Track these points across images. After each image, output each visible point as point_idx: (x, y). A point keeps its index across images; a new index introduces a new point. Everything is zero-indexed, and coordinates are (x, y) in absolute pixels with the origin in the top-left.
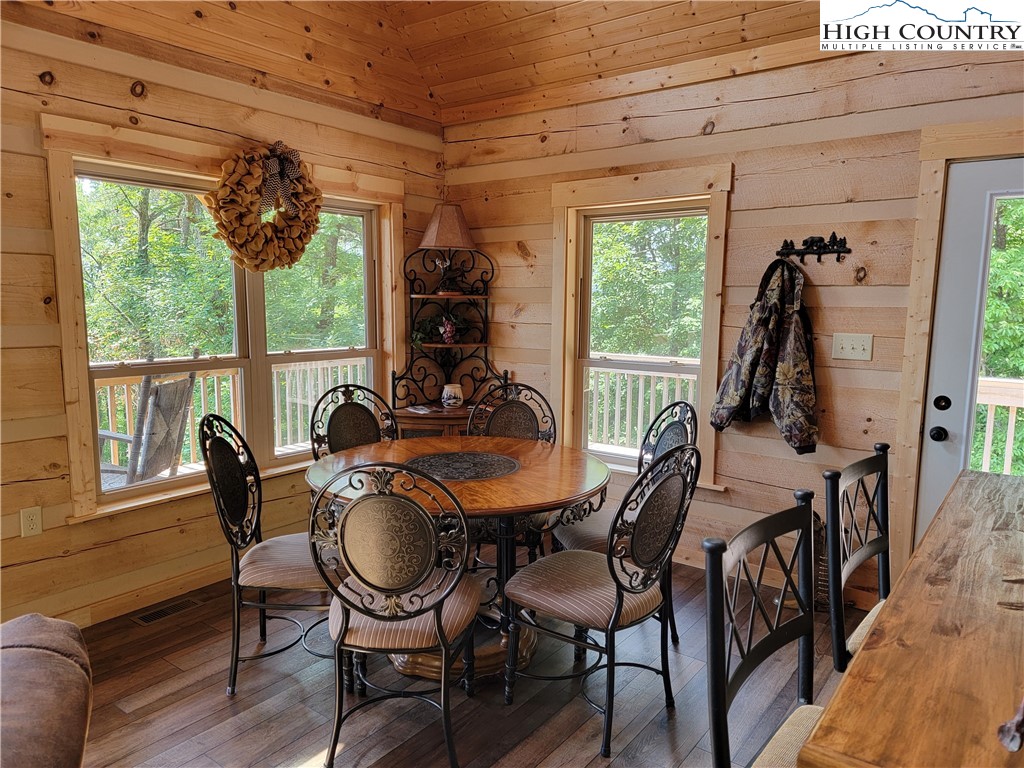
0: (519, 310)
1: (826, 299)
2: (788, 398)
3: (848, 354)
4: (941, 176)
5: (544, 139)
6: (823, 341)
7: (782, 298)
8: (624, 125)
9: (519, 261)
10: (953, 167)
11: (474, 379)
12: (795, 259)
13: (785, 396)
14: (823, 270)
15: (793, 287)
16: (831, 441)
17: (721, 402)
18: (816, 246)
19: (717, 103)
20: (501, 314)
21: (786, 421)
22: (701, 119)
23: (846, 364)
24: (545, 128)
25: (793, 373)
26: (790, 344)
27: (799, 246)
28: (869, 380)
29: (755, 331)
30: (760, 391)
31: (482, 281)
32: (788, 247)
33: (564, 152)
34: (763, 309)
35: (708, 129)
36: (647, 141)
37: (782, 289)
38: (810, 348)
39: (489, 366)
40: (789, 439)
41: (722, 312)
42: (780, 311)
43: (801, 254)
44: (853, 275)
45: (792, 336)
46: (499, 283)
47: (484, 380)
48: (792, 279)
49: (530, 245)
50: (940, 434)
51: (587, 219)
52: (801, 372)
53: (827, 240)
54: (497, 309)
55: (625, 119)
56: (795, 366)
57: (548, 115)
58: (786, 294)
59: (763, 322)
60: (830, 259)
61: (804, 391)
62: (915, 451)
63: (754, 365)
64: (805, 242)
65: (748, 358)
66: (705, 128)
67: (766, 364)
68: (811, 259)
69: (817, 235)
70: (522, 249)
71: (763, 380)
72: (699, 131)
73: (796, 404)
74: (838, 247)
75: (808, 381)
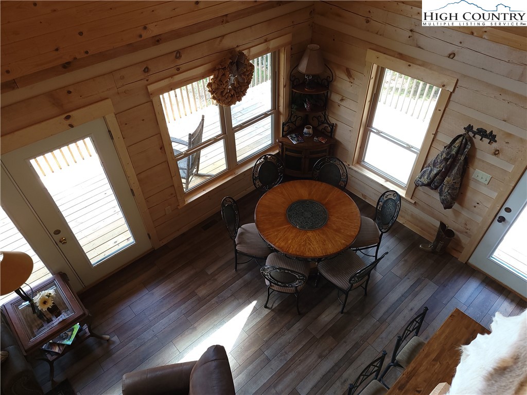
0: (342, 100)
1: (479, 155)
2: (446, 190)
3: (479, 179)
5: (368, 21)
6: (471, 169)
7: (457, 153)
8: (410, 34)
9: (346, 78)
12: (471, 134)
14: (482, 144)
15: (465, 147)
16: (461, 204)
18: (482, 133)
19: (459, 45)
20: (335, 98)
21: (443, 197)
22: (451, 49)
23: (477, 181)
24: (370, 16)
25: (452, 182)
26: (454, 171)
27: (475, 129)
28: (484, 190)
29: (441, 162)
30: (436, 184)
31: (327, 81)
32: (469, 128)
33: (377, 34)
34: (448, 154)
35: (452, 55)
36: (420, 47)
37: (459, 147)
39: (326, 120)
40: (442, 203)
41: (433, 141)
42: (455, 159)
43: (475, 133)
44: (494, 151)
45: (456, 168)
46: (335, 83)
47: (323, 123)
48: (466, 144)
49: (352, 72)
50: (502, 220)
52: (455, 182)
53: (488, 132)
55: (411, 31)
56: (454, 180)
57: (373, 9)
58: (460, 150)
59: (446, 160)
60: (486, 141)
61: (454, 189)
62: (490, 221)
63: (436, 175)
64: (478, 129)
65: (435, 172)
66: (450, 55)
67: (442, 176)
68: (478, 137)
69: (484, 128)
71: (438, 181)
72: (447, 54)
73: (449, 193)
74: (492, 138)
75: (458, 186)
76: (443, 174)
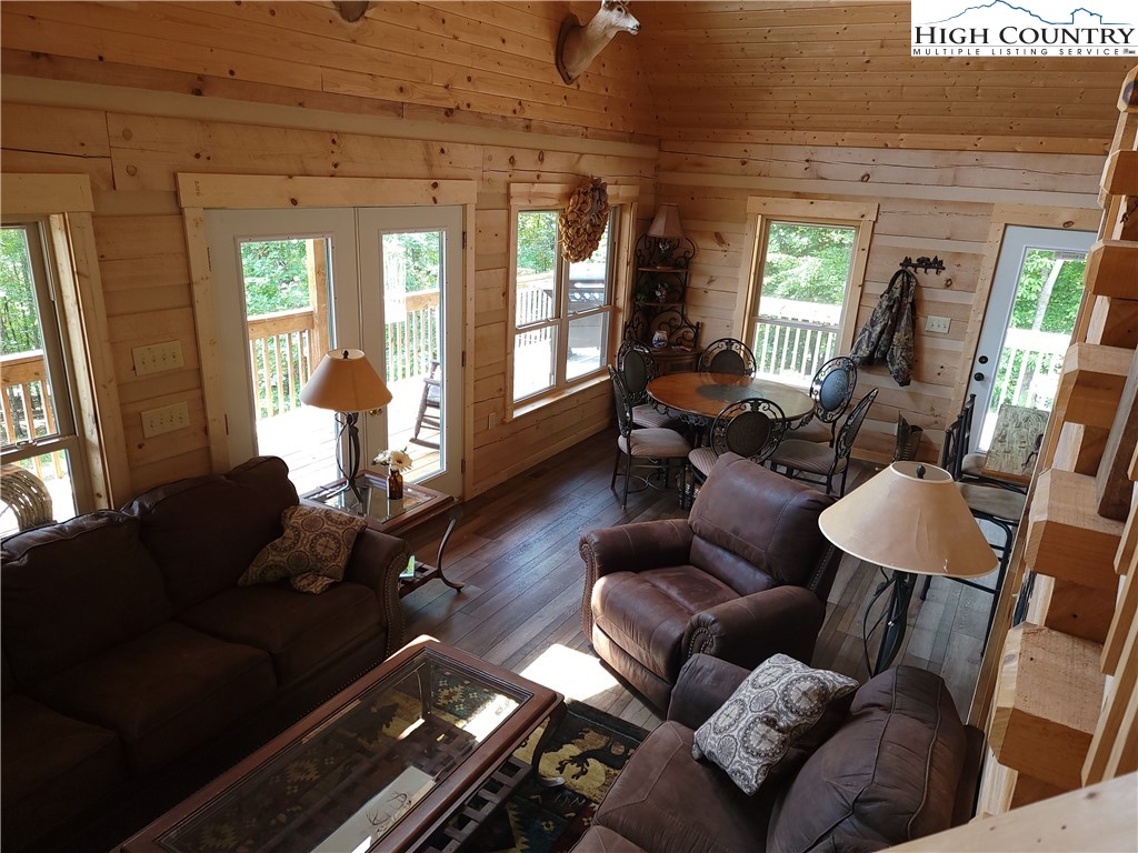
0: (710, 282)
1: (927, 295)
2: (899, 354)
3: (935, 329)
4: (1001, 232)
5: (744, 163)
6: (922, 319)
7: (902, 294)
8: (807, 165)
9: (718, 247)
10: (1009, 228)
11: (670, 326)
12: (911, 269)
13: (898, 353)
14: (928, 277)
15: (909, 287)
16: (919, 379)
17: (856, 353)
18: (925, 263)
19: (873, 163)
20: (697, 282)
21: (896, 367)
22: (862, 171)
23: (934, 334)
24: (746, 155)
25: (903, 339)
26: (903, 323)
27: (914, 261)
28: (945, 344)
29: (883, 314)
30: (883, 349)
31: (685, 258)
32: (907, 262)
33: (759, 175)
34: (889, 299)
35: (866, 178)
36: (822, 178)
37: (902, 287)
38: (914, 324)
39: (684, 318)
40: (895, 378)
41: (861, 297)
42: (900, 301)
43: (915, 267)
44: (944, 283)
45: (905, 317)
46: (697, 259)
47: (680, 328)
48: (909, 282)
49: (725, 236)
50: (980, 377)
51: (767, 220)
52: (908, 339)
53: (931, 260)
54: (693, 279)
55: (807, 161)
56: (905, 335)
57: (748, 147)
58: (904, 291)
59: (890, 308)
60: (932, 271)
61: (909, 349)
62: (965, 386)
63: (881, 333)
64: (918, 260)
65: (878, 328)
66: (863, 178)
67: (888, 333)
68: (921, 270)
69: (925, 256)
70: (719, 238)
71: (885, 342)
72: (860, 178)
73: (903, 357)
74: (938, 265)
75: (911, 344)
76: (891, 329)
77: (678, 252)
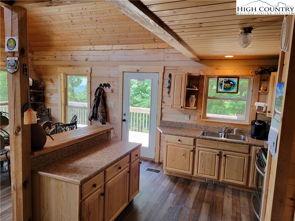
0: (51, 95)
1: (108, 95)
2: (100, 114)
3: (111, 106)
4: (122, 74)
5: (55, 57)
6: (107, 103)
8: (71, 57)
9: (51, 84)
10: (124, 73)
11: (42, 110)
12: (102, 87)
13: (99, 114)
14: (106, 90)
15: (101, 92)
16: (108, 122)
17: (89, 115)
18: (105, 85)
19: (88, 55)
20: (48, 95)
21: (100, 118)
22: (86, 58)
23: (111, 108)
24: (55, 55)
26: (100, 104)
27: (103, 85)
30: (95, 113)
31: (43, 87)
32: (101, 84)
33: (60, 61)
34: (96, 97)
35: (87, 60)
36: (76, 61)
37: (99, 93)
39: (45, 107)
40: (100, 122)
41: (91, 97)
42: (98, 97)
44: (111, 91)
45: (101, 102)
46: (47, 88)
47: (44, 110)
48: (101, 91)
49: (53, 80)
51: (66, 75)
52: (102, 109)
53: (107, 84)
54: (46, 94)
55: (71, 55)
56: (101, 108)
57: (56, 52)
58: (100, 94)
59: (95, 99)
60: (107, 87)
61: (103, 113)
63: (94, 108)
64: (103, 84)
65: (93, 106)
66: (86, 60)
67: (96, 108)
68: (105, 87)
69: (105, 83)
70: (52, 81)
71: (96, 111)
72: (85, 60)
73: (101, 115)
75: (104, 111)
76: (96, 106)
77: (41, 86)
